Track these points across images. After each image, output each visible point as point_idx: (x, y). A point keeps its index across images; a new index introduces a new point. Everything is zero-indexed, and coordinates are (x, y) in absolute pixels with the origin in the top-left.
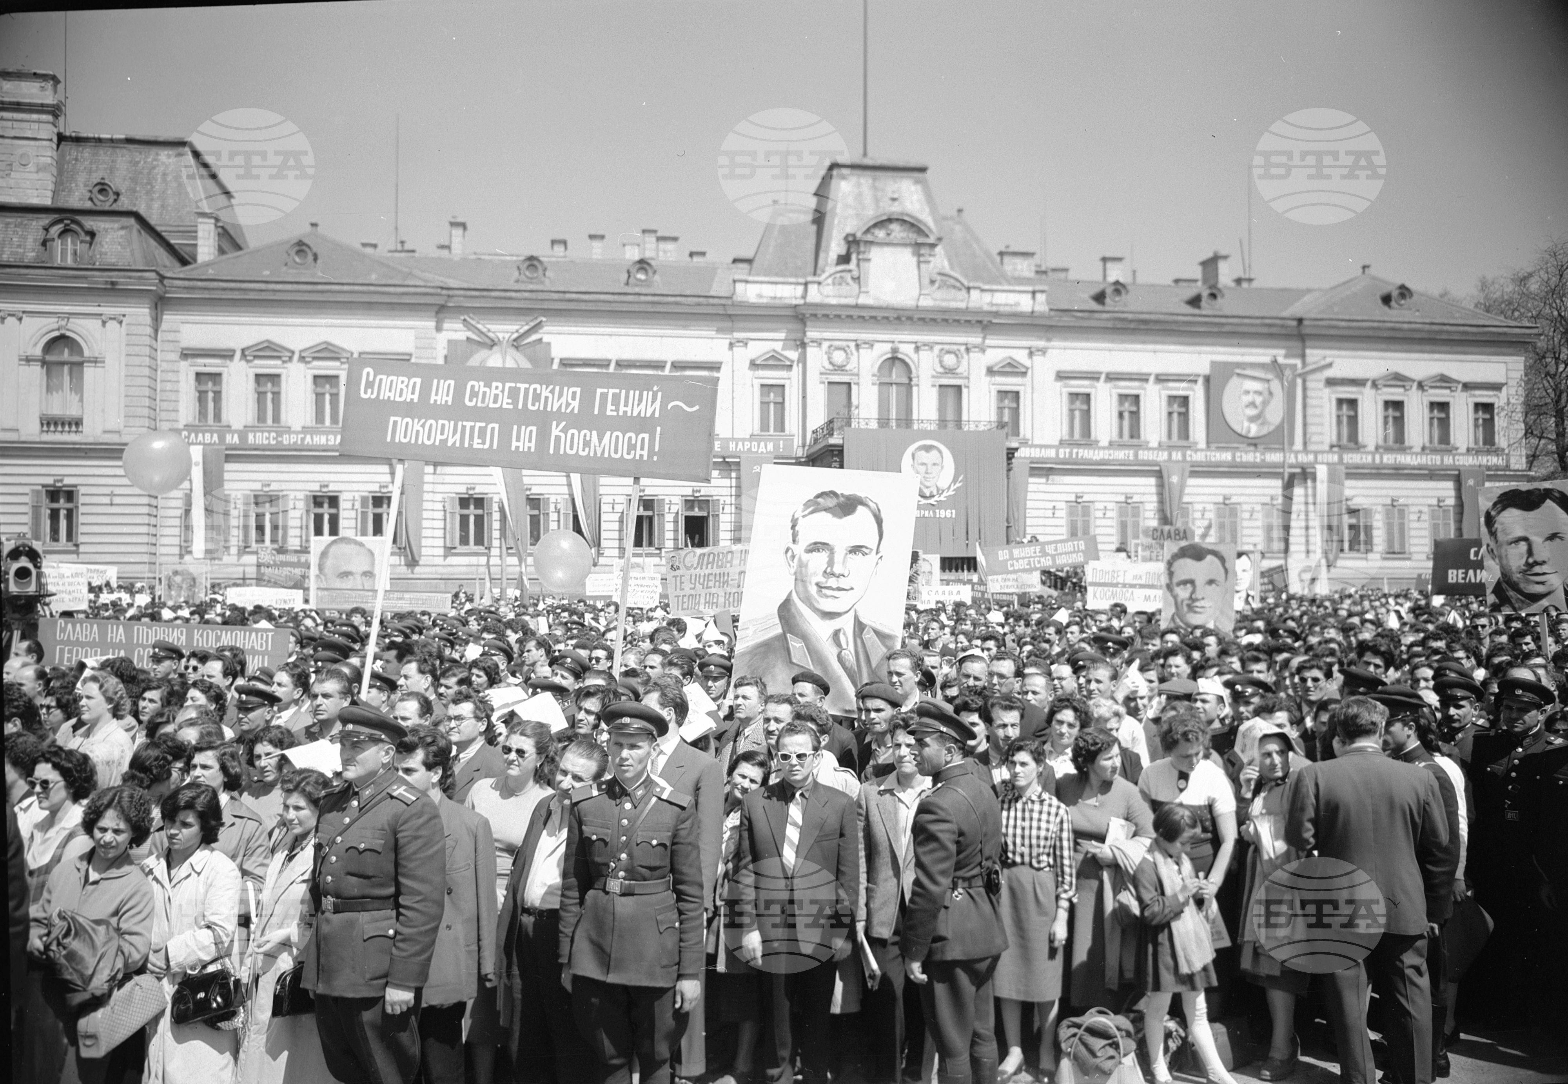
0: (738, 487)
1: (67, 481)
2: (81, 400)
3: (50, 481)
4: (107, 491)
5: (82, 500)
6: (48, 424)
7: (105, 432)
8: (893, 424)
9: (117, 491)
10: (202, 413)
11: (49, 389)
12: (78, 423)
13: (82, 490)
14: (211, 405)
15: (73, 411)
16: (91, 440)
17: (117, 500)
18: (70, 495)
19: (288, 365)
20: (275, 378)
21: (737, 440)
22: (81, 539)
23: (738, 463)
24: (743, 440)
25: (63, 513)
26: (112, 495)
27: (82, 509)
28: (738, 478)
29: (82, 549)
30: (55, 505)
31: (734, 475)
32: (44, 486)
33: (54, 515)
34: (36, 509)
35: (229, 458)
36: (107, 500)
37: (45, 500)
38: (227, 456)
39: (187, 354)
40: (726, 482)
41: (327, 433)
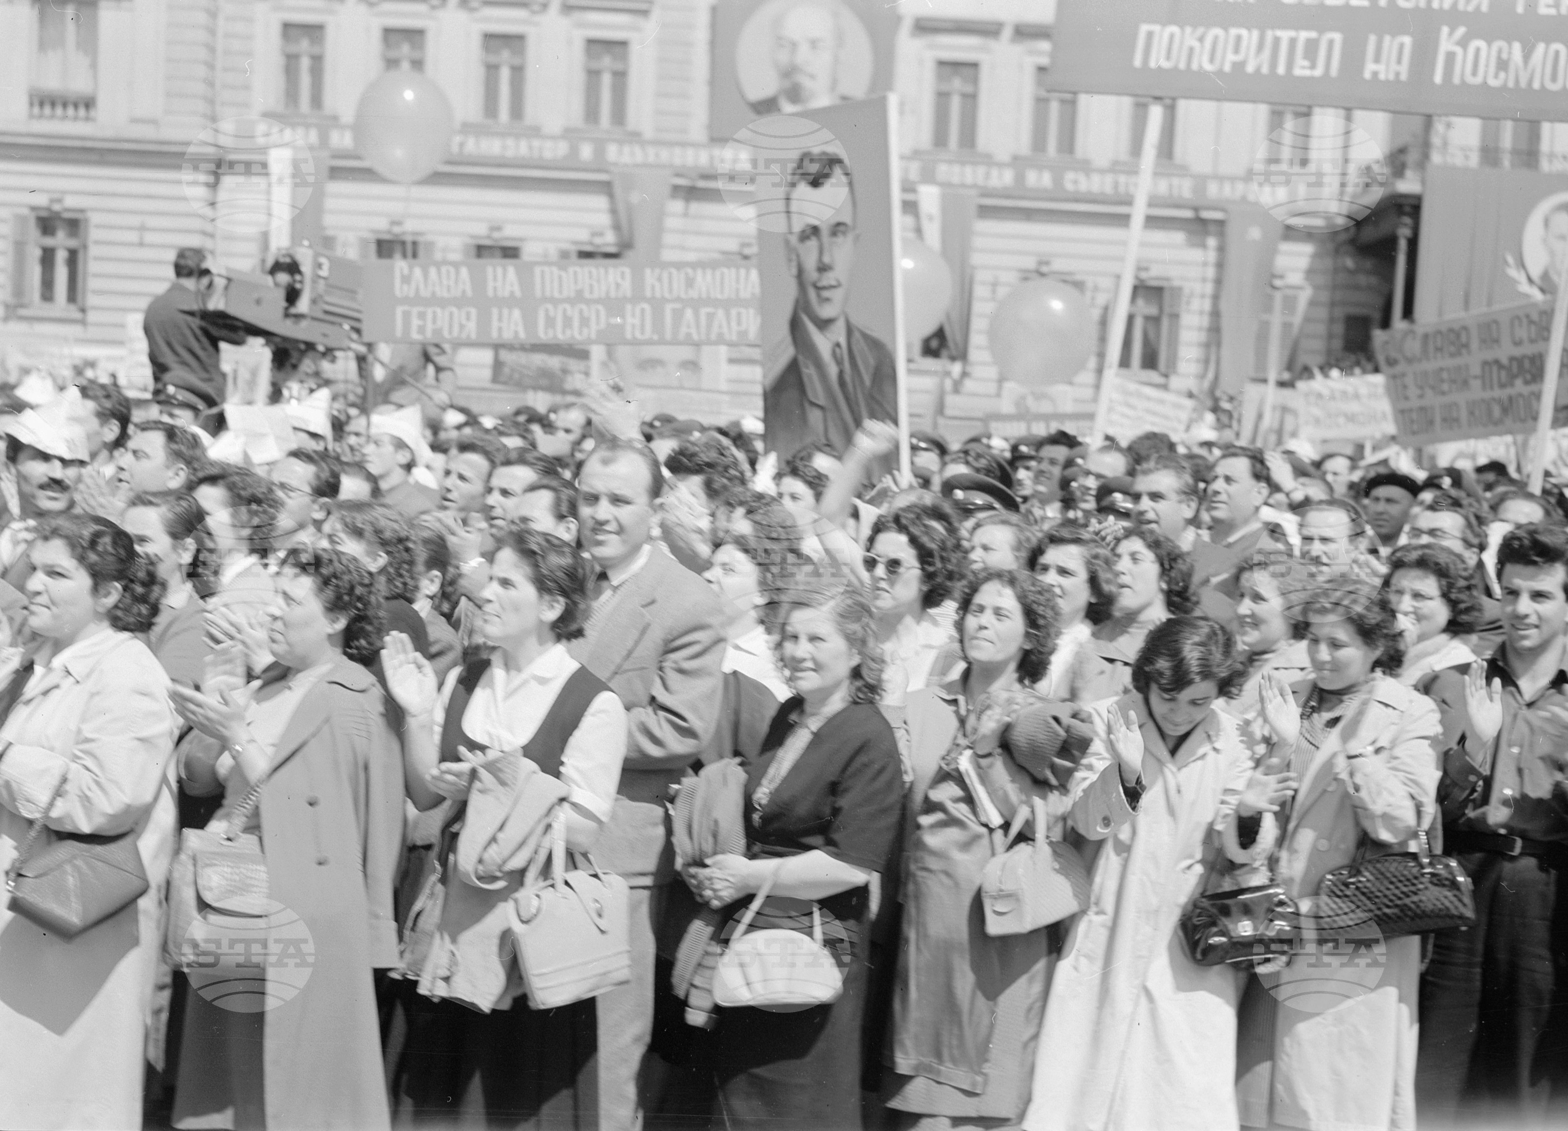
0: (1220, 265)
1: (71, 202)
2: (94, 66)
3: (41, 200)
4: (135, 221)
5: (94, 234)
6: (42, 104)
7: (135, 121)
8: (1506, 162)
9: (152, 222)
10: (291, 94)
11: (43, 45)
12: (89, 103)
13: (95, 218)
14: (305, 80)
15: (79, 85)
16: (109, 133)
17: (149, 238)
18: (74, 225)
19: (441, 14)
20: (415, 36)
21: (1220, 179)
22: (92, 300)
23: (1221, 223)
24: (1233, 179)
25: (61, 256)
26: (142, 228)
27: (94, 251)
28: (1221, 249)
29: (92, 316)
30: (49, 242)
31: (1212, 242)
32: (33, 208)
33: (47, 258)
34: (19, 247)
35: (336, 173)
36: (133, 237)
37: (33, 232)
38: (333, 169)
40: (1196, 255)
41: (503, 135)
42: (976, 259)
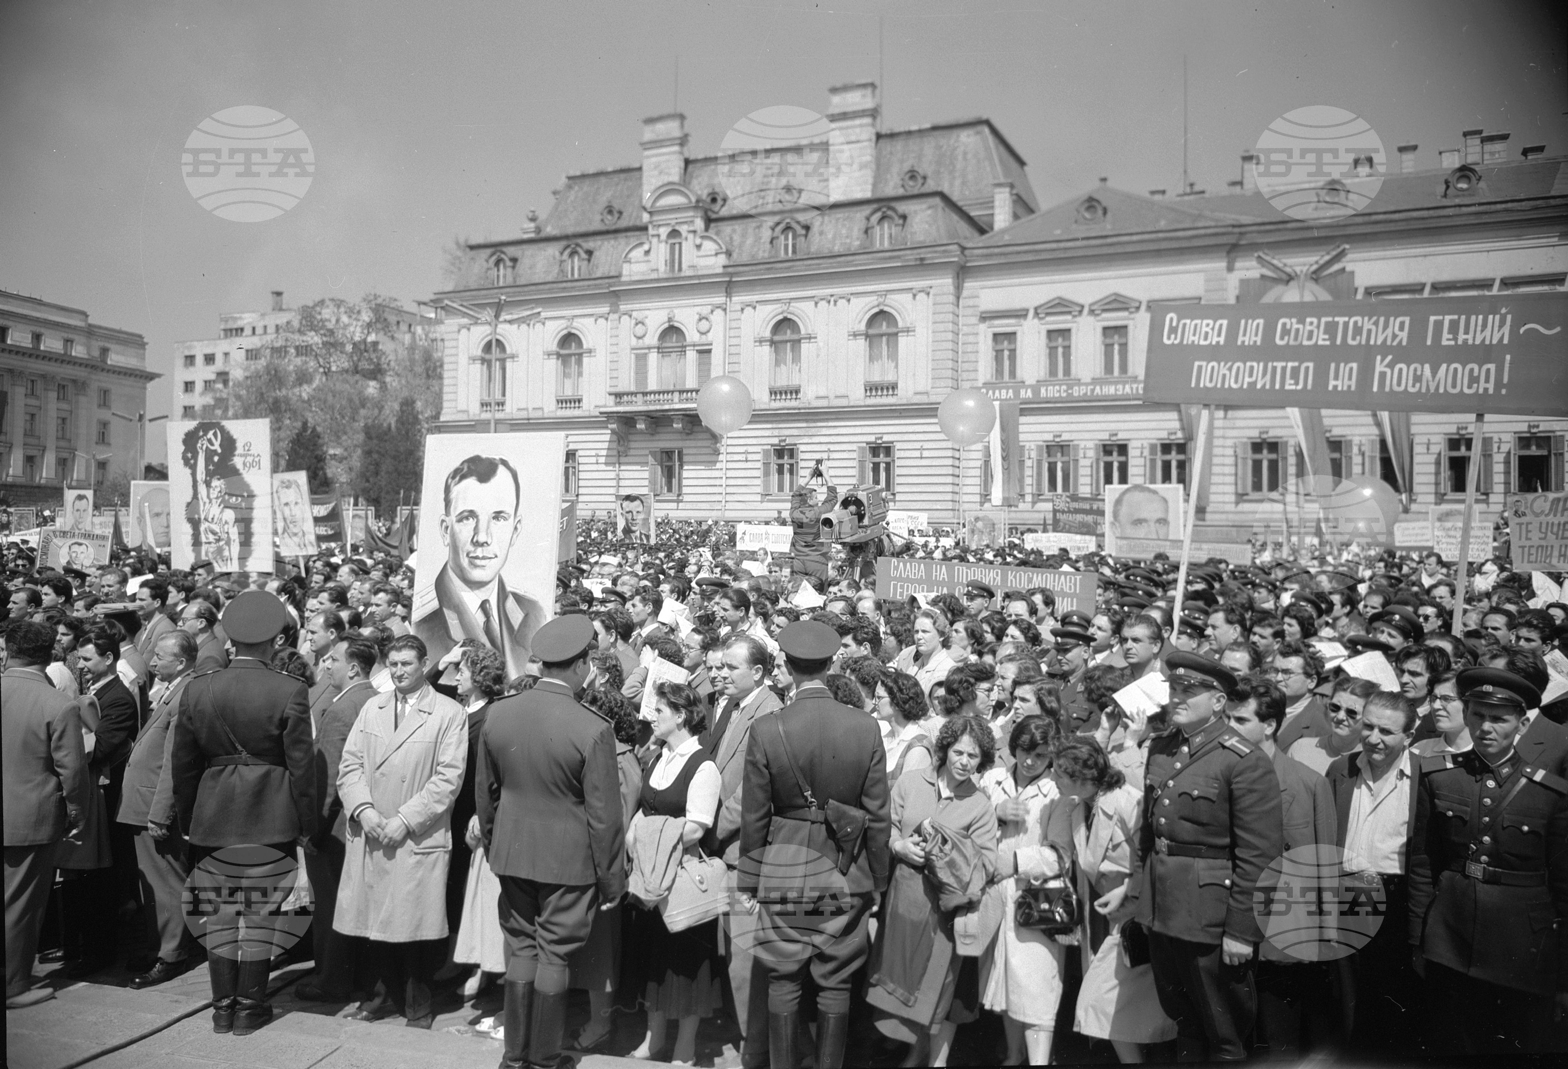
1: (886, 438)
2: (896, 367)
3: (872, 439)
4: (917, 445)
5: (898, 454)
6: (871, 390)
7: (916, 394)
9: (926, 445)
10: (999, 371)
11: (871, 359)
12: (894, 387)
13: (898, 446)
14: (1006, 363)
15: (890, 378)
16: (904, 401)
17: (926, 454)
18: (888, 451)
19: (1078, 319)
20: (1065, 333)
22: (898, 489)
25: (883, 466)
26: (922, 449)
27: (898, 463)
29: (898, 497)
30: (876, 460)
32: (867, 443)
33: (876, 468)
34: (862, 463)
35: (1023, 412)
36: (917, 454)
37: (868, 455)
38: (1022, 410)
39: (985, 317)
41: (1116, 383)
42: (1414, 429)
